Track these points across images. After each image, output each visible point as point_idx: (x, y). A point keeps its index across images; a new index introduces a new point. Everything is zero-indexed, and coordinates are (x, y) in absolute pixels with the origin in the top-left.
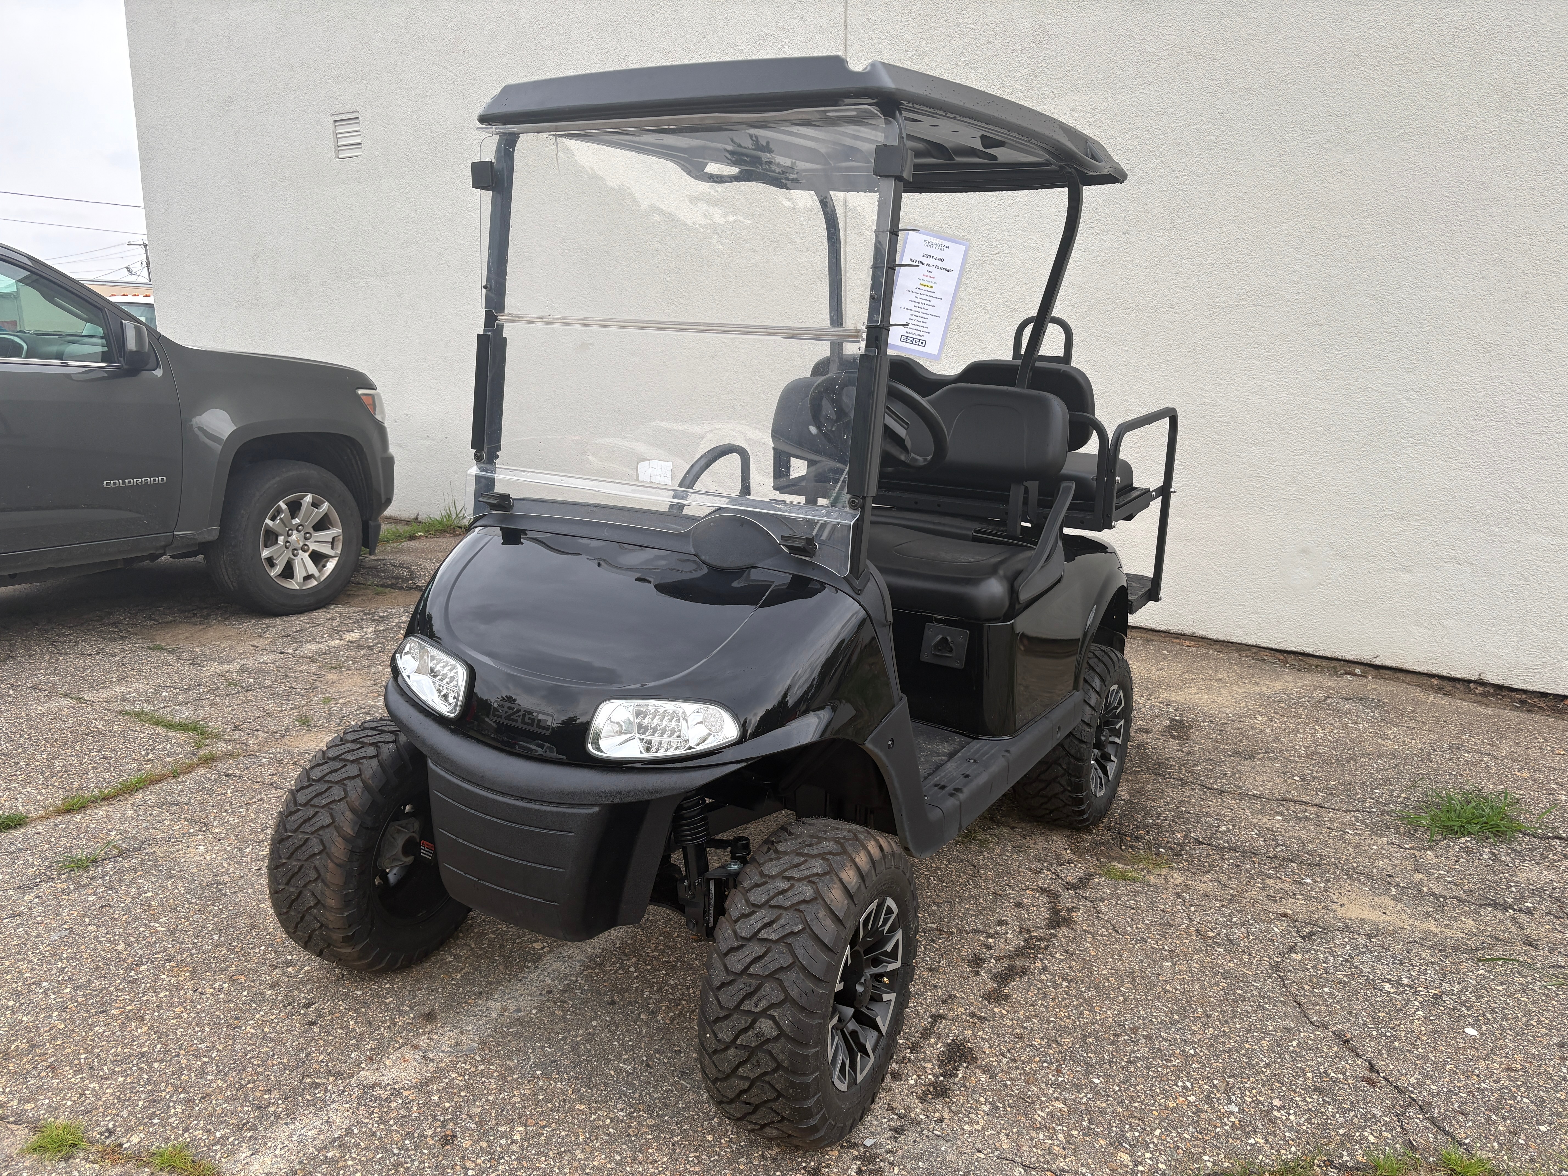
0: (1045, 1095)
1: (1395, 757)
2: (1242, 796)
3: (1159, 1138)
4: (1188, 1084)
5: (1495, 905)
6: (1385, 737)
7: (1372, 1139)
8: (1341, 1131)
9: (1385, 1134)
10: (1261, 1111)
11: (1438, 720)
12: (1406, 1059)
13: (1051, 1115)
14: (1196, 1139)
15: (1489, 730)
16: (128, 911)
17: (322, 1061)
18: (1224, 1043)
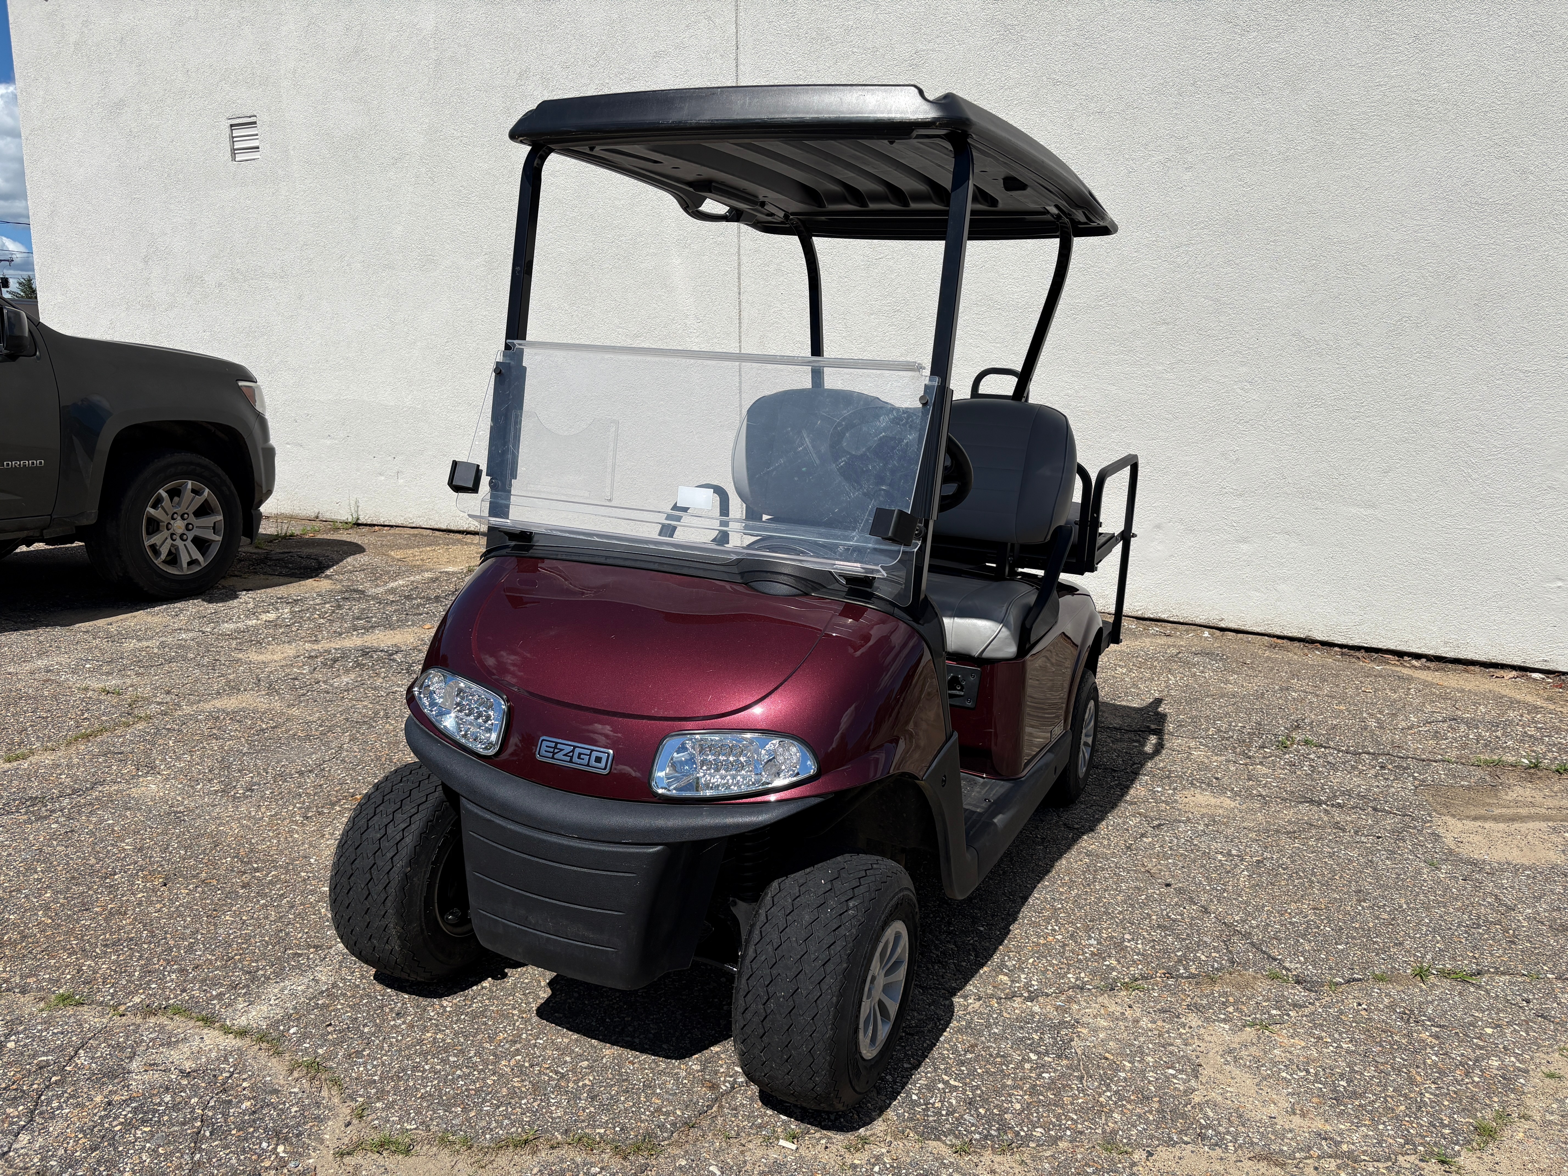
1: (1234, 697)
4: (1057, 928)
7: (1203, 958)
8: (1179, 954)
9: (1213, 954)
10: (1115, 943)
12: (1233, 904)
14: (1062, 963)
16: (92, 833)
17: (301, 938)
18: (1086, 899)
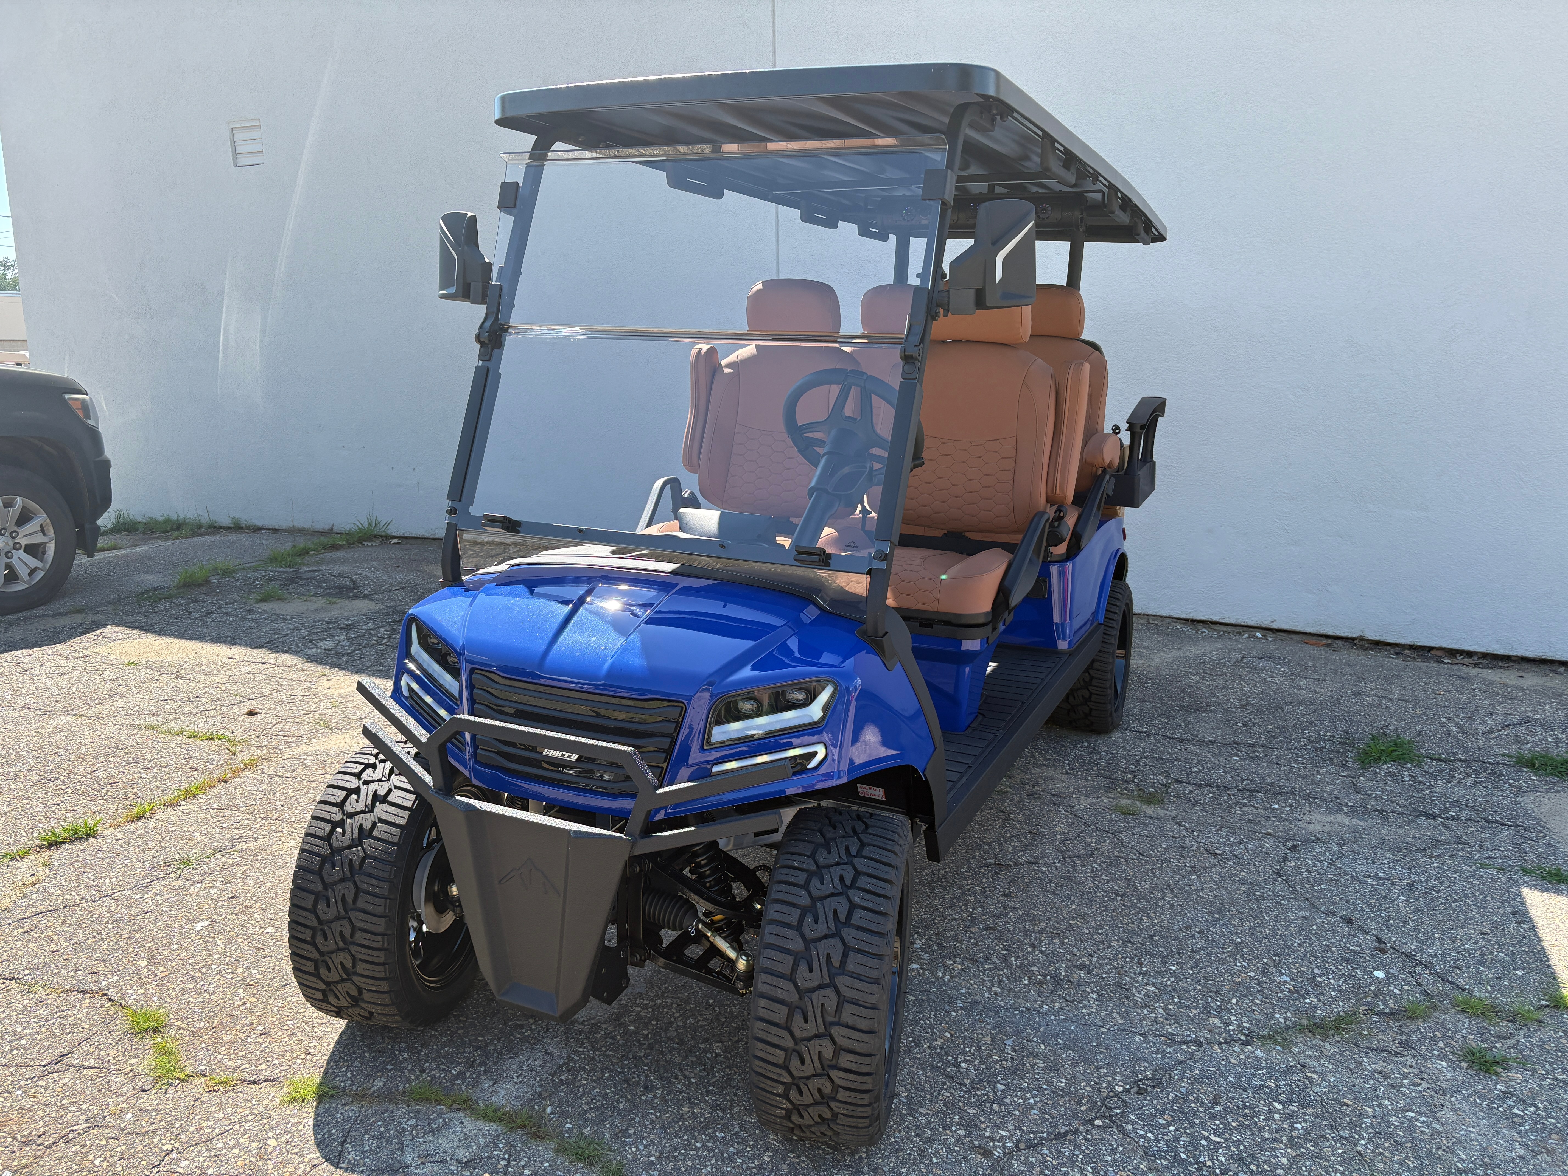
0: (1138, 982)
1: (1312, 704)
2: (1201, 743)
3: (1237, 1004)
4: (1245, 964)
5: (1427, 816)
6: (1299, 688)
7: (1397, 992)
8: (1373, 988)
9: (1406, 987)
10: (1308, 979)
11: (1336, 672)
12: (1403, 932)
13: (1147, 995)
14: (1265, 1003)
15: (1378, 678)
18: (1261, 932)
